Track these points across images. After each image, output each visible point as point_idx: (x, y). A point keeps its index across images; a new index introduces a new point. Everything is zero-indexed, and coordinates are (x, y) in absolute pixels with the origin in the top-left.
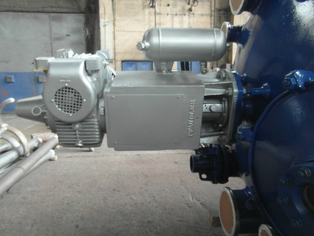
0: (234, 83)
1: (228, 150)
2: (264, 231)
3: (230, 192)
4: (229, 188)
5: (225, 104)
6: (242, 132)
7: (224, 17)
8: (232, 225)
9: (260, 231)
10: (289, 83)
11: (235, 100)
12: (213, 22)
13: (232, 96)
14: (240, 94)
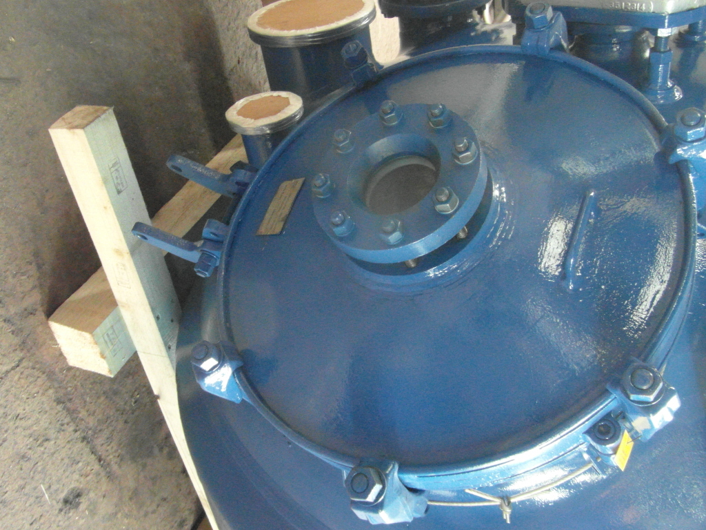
1: (475, 13)
2: (287, 103)
3: (364, 19)
4: (372, 15)
6: (552, 19)
8: (283, 29)
9: (284, 94)
10: (692, 123)
11: (641, 6)
14: (657, 19)
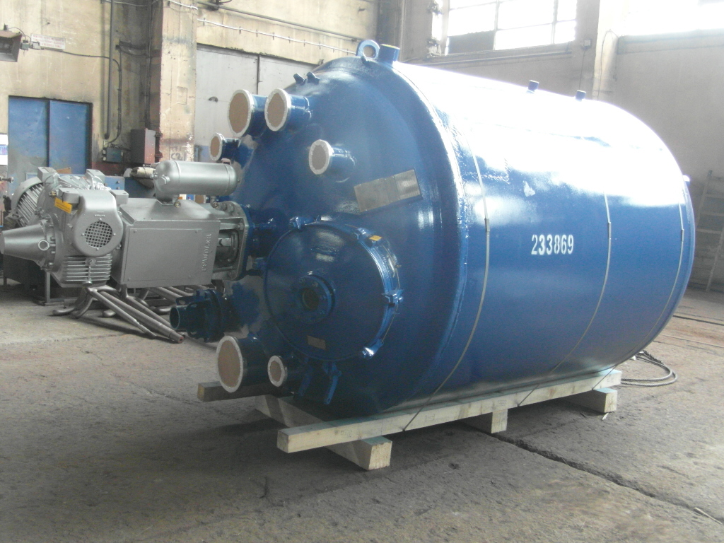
0: (245, 218)
5: (234, 238)
7: (137, 9)
11: (246, 234)
12: (107, 16)
13: (243, 231)
14: (250, 229)
